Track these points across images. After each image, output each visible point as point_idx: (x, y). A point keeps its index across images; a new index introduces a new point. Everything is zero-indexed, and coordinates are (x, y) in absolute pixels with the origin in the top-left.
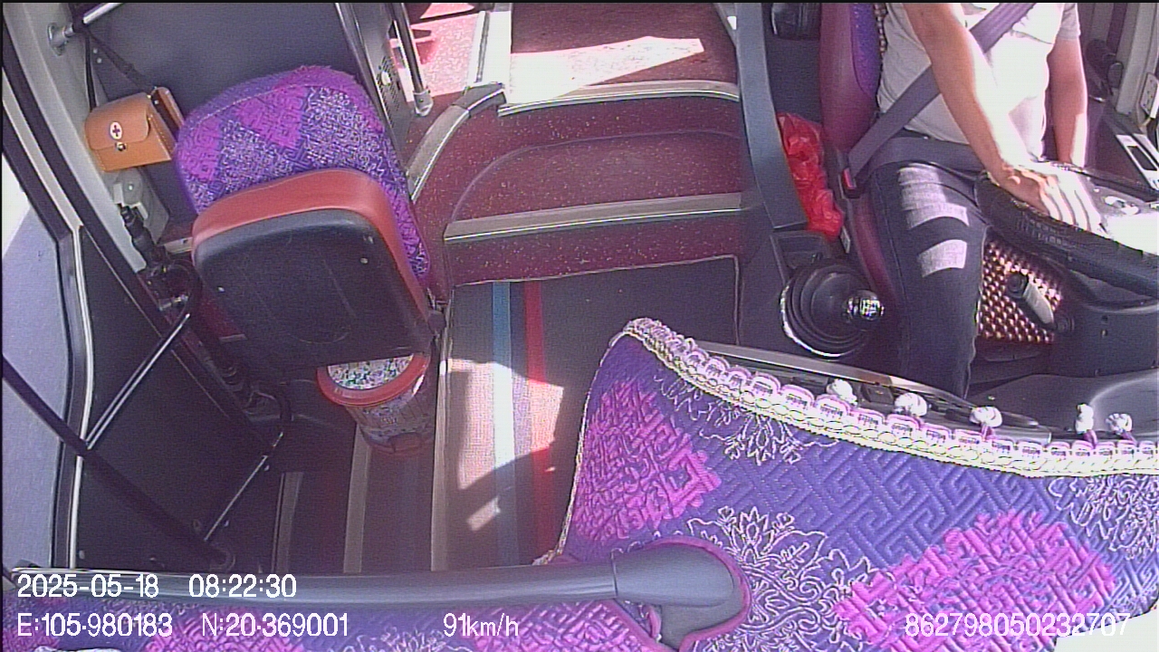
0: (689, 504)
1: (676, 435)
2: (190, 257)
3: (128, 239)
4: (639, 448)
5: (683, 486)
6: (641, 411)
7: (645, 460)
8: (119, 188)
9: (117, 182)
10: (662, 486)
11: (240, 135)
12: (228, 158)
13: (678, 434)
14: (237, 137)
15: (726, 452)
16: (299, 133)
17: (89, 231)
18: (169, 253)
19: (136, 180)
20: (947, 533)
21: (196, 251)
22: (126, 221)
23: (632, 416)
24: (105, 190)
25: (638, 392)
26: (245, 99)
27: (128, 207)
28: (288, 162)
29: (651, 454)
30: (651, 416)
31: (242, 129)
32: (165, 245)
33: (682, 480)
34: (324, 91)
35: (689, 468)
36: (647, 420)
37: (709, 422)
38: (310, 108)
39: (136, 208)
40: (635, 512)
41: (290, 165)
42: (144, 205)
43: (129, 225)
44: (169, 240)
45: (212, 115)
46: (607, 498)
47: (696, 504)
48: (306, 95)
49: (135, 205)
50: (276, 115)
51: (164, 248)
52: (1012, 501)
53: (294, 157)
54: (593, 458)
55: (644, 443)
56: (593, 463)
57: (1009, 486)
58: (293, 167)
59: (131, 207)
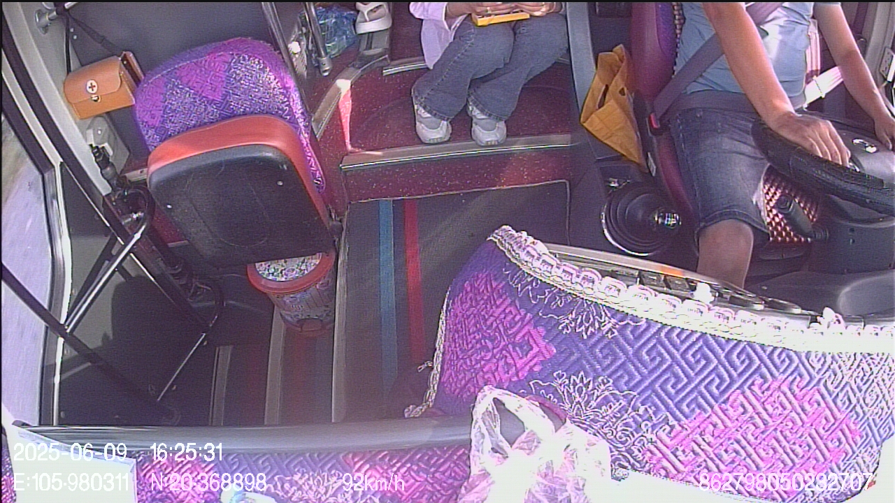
0: (531, 368)
1: (520, 314)
2: (146, 183)
3: (98, 171)
4: (492, 324)
5: (526, 355)
6: (493, 296)
7: (497, 334)
8: (90, 132)
9: (89, 128)
10: (511, 355)
11: (178, 91)
12: (171, 108)
13: (522, 314)
14: (177, 93)
15: (560, 328)
16: (223, 89)
17: (68, 166)
18: (129, 181)
19: (103, 126)
20: (730, 395)
21: (150, 179)
22: (95, 157)
23: (486, 300)
24: (80, 135)
25: (491, 281)
26: (185, 64)
27: (97, 147)
28: (215, 110)
29: (502, 329)
30: (501, 300)
31: (181, 86)
32: (127, 175)
33: (525, 350)
34: (244, 57)
35: (531, 340)
36: (498, 303)
37: (546, 305)
38: (233, 70)
39: (103, 147)
40: (490, 375)
41: (217, 113)
42: (109, 144)
43: (98, 160)
44: (129, 171)
45: (160, 75)
46: (469, 363)
47: (537, 369)
48: (230, 60)
49: (102, 145)
50: (207, 75)
51: (125, 177)
52: (781, 370)
53: (220, 107)
54: (457, 331)
55: (496, 320)
56: (457, 336)
57: (779, 358)
58: (220, 114)
59: (100, 146)
